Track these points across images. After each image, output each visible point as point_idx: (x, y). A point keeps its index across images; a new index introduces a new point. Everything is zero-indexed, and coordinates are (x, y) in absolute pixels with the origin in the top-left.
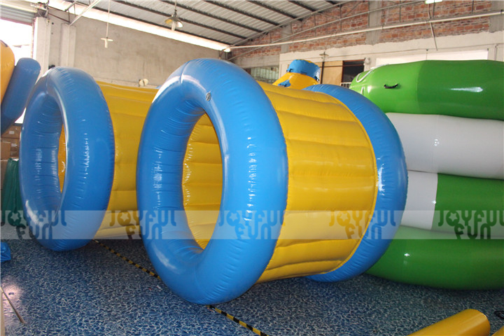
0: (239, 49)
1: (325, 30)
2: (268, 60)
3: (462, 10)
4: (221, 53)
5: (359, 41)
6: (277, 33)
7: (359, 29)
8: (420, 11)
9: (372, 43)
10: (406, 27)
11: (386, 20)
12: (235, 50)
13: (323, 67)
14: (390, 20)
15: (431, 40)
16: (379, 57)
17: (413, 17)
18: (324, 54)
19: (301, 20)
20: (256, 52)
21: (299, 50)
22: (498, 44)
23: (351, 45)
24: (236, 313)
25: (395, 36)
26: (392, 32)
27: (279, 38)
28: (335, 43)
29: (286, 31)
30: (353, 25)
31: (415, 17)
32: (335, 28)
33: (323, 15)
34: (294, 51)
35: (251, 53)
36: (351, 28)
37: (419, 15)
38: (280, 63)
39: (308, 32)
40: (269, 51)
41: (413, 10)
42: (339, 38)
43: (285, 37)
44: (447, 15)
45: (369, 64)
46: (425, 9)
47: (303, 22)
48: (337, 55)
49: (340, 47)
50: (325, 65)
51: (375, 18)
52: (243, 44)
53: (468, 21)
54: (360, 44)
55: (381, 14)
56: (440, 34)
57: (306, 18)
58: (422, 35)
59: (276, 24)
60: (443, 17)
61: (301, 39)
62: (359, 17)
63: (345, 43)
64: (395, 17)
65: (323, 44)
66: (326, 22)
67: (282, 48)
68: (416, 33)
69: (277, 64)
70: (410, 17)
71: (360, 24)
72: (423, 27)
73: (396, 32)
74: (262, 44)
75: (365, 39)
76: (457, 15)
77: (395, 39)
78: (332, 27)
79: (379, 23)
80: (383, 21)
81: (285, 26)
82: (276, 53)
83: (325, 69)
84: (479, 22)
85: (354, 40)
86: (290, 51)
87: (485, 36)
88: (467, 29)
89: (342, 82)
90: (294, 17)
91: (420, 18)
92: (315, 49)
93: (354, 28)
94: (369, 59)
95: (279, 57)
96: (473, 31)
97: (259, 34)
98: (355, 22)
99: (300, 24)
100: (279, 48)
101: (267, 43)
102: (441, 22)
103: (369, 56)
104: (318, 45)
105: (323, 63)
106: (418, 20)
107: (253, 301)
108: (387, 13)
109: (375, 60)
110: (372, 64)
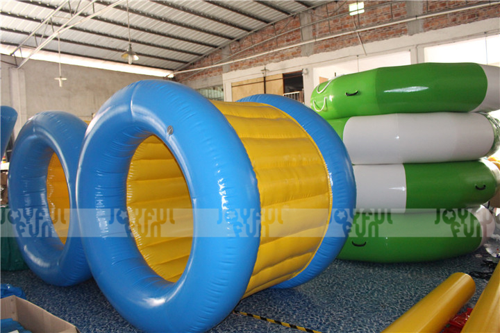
0: (182, 74)
1: (261, 47)
2: (212, 81)
3: (383, 19)
4: (166, 78)
5: (295, 54)
6: (217, 55)
7: (294, 44)
8: (346, 22)
9: (307, 55)
10: (335, 38)
11: (317, 33)
12: (179, 74)
13: (265, 81)
14: (320, 33)
15: (360, 46)
16: (315, 67)
17: (341, 28)
18: (265, 70)
19: (238, 41)
20: (199, 75)
21: (240, 68)
22: (417, 45)
23: (288, 58)
24: (260, 313)
25: (327, 46)
26: (324, 43)
27: (220, 59)
28: (273, 58)
29: (225, 52)
30: (288, 41)
31: (343, 28)
32: (272, 45)
33: (258, 34)
34: (236, 70)
35: (195, 76)
36: (286, 43)
37: (346, 26)
38: (224, 82)
39: (247, 51)
40: (211, 72)
41: (340, 22)
42: (276, 53)
43: (225, 57)
44: (371, 23)
45: (307, 73)
46: (350, 21)
47: (241, 42)
48: (276, 69)
49: (278, 62)
50: (267, 79)
51: (306, 32)
52: (185, 69)
53: (390, 27)
54: (296, 57)
55: (311, 28)
56: (367, 41)
57: (242, 39)
58: (351, 43)
59: (216, 47)
60: (367, 26)
61: (242, 57)
62: (292, 32)
63: (283, 57)
64: (325, 30)
65: (262, 60)
66: (262, 40)
67: (224, 69)
68: (345, 42)
69: (220, 83)
70: (338, 28)
71: (294, 39)
72: (351, 37)
73: (328, 43)
74: (204, 67)
75: (300, 52)
76: (379, 23)
77: (328, 49)
78: (268, 44)
79: (311, 36)
80: (314, 34)
81: (224, 48)
82: (218, 73)
83: (267, 83)
84: (399, 27)
85: (291, 53)
86: (232, 70)
87: (405, 39)
88: (390, 34)
89: (284, 93)
90: (231, 39)
91: (347, 28)
92: (255, 66)
93: (288, 43)
94: (307, 69)
95: (222, 77)
96: (394, 36)
97: (200, 57)
98: (289, 37)
99: (238, 45)
100: (220, 69)
101: (208, 65)
102: (366, 31)
103: (307, 66)
104: (258, 62)
105: (265, 78)
106: (346, 31)
107: (269, 300)
108: (317, 27)
109: (312, 70)
110: (310, 74)
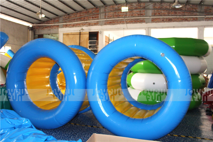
0: (36, 26)
1: (80, 19)
2: (53, 31)
3: (136, 15)
4: (28, 27)
5: (96, 24)
6: (57, 19)
7: (95, 20)
8: (120, 14)
9: (101, 25)
10: (115, 20)
11: (107, 16)
12: (35, 26)
13: (80, 34)
14: (108, 17)
15: (125, 25)
16: (105, 31)
17: (117, 16)
18: (82, 29)
20: (46, 27)
21: (68, 27)
22: (149, 28)
23: (92, 25)
25: (110, 23)
26: (109, 21)
27: (58, 22)
28: (85, 24)
29: (61, 20)
30: (93, 18)
31: (118, 16)
32: (84, 18)
33: (79, 13)
34: (66, 27)
35: (44, 28)
36: (91, 19)
37: (120, 16)
38: (59, 32)
39: (72, 20)
40: (53, 27)
41: (117, 13)
42: (87, 23)
44: (130, 16)
45: (101, 33)
46: (122, 14)
47: (69, 15)
48: (87, 29)
49: (87, 26)
50: (81, 33)
51: (102, 15)
52: (39, 24)
53: (138, 19)
54: (96, 25)
55: (104, 14)
56: (128, 23)
58: (121, 23)
59: (57, 15)
60: (129, 17)
61: (70, 22)
62: (95, 15)
63: (90, 24)
64: (111, 15)
65: (79, 25)
66: (80, 16)
67: (60, 26)
68: (119, 22)
69: (57, 32)
70: (116, 16)
71: (95, 17)
72: (121, 20)
73: (111, 21)
74: (49, 24)
75: (98, 23)
76: (133, 17)
77: (111, 24)
78: (83, 18)
79: (104, 18)
80: (105, 17)
81: (61, 16)
82: (57, 28)
83: (81, 35)
84: (142, 19)
85: (94, 24)
86: (64, 27)
87: (144, 25)
88: (138, 21)
89: (89, 40)
90: (66, 13)
91: (120, 17)
92: (76, 27)
93: (93, 19)
94: (101, 31)
95: (58, 30)
96: (140, 23)
97: (48, 19)
98: (93, 16)
99: (68, 16)
100: (58, 26)
101: (51, 23)
102: (128, 19)
103: (101, 30)
104: (77, 25)
105: (80, 33)
106: (119, 18)
108: (107, 14)
109: (103, 32)
110: (102, 33)
